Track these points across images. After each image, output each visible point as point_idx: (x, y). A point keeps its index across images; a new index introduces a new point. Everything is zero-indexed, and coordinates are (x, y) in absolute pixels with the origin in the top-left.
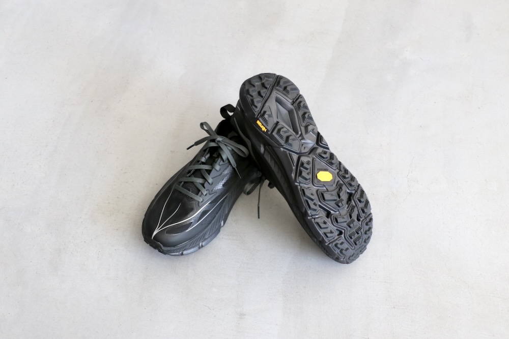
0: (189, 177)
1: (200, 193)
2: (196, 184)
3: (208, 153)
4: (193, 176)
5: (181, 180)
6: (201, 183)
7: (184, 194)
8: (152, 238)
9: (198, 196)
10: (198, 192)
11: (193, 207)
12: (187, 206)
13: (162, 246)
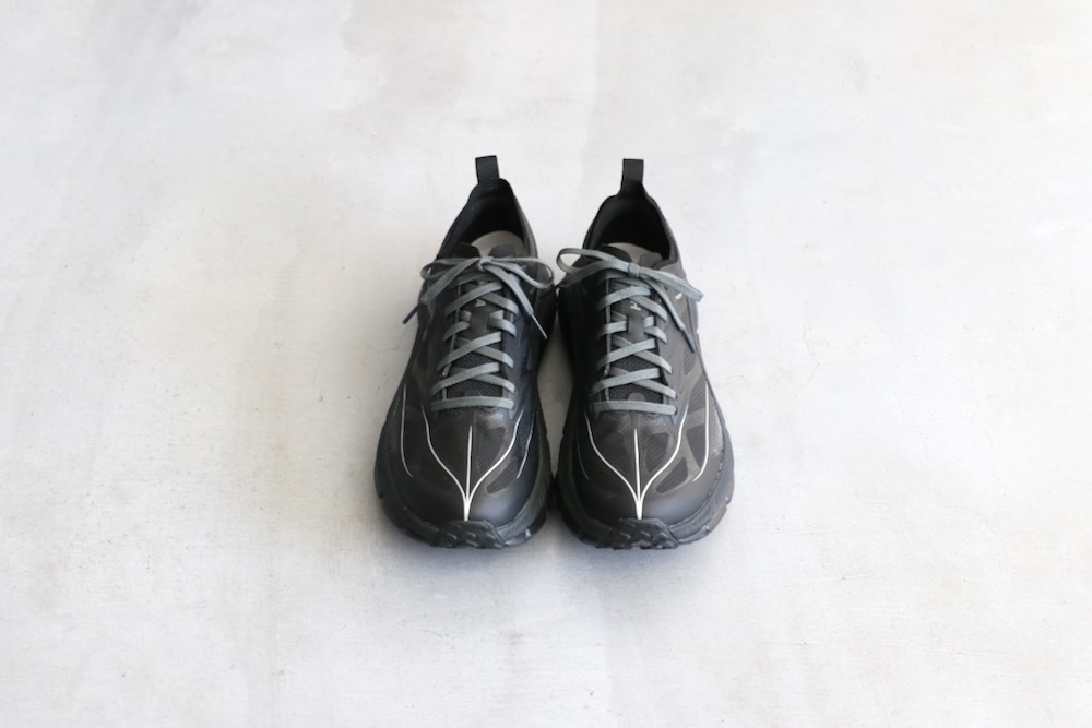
0: (449, 376)
1: (504, 392)
2: (480, 379)
5: (435, 390)
6: (492, 374)
7: (467, 407)
8: (466, 518)
9: (502, 399)
10: (499, 391)
11: (503, 424)
12: (490, 427)
13: (492, 527)
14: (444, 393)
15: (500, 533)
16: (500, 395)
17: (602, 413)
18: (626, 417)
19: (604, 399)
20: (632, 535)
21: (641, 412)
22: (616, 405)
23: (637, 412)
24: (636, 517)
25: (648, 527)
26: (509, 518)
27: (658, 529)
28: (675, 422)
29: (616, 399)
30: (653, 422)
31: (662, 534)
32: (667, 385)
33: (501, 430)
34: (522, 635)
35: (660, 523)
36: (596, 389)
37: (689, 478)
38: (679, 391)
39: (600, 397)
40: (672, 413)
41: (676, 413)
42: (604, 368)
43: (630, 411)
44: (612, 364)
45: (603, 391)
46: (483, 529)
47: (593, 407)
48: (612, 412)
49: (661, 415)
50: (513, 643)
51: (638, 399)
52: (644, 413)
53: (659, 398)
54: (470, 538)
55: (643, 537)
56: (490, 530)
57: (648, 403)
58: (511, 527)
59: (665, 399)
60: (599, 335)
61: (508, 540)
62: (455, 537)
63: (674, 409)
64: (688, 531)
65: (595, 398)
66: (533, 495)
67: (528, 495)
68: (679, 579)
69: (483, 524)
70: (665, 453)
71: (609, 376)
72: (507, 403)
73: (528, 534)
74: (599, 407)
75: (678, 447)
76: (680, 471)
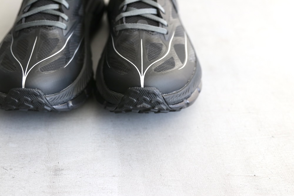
6: (55, 10)
7: (36, 26)
8: (23, 87)
9: (59, 22)
10: (57, 18)
11: (58, 37)
12: (49, 37)
13: (42, 94)
15: (48, 99)
16: (58, 20)
20: (137, 99)
21: (145, 30)
23: (143, 30)
24: (140, 86)
25: (148, 93)
26: (57, 91)
27: (155, 94)
28: (167, 38)
29: (130, 22)
30: (153, 37)
31: (158, 98)
32: (161, 17)
34: (62, 170)
35: (157, 92)
36: (118, 18)
37: (176, 67)
39: (120, 22)
40: (165, 32)
41: (167, 34)
42: (123, 7)
46: (36, 95)
47: (115, 28)
50: (56, 175)
51: (144, 23)
53: (157, 23)
54: (27, 101)
55: (145, 100)
56: (40, 96)
57: (150, 26)
58: (57, 96)
59: (160, 25)
61: (55, 105)
62: (17, 101)
64: (175, 99)
65: (117, 23)
66: (76, 82)
68: (169, 136)
69: (35, 91)
70: (160, 52)
71: (126, 11)
72: (62, 25)
75: (168, 51)
76: (170, 63)
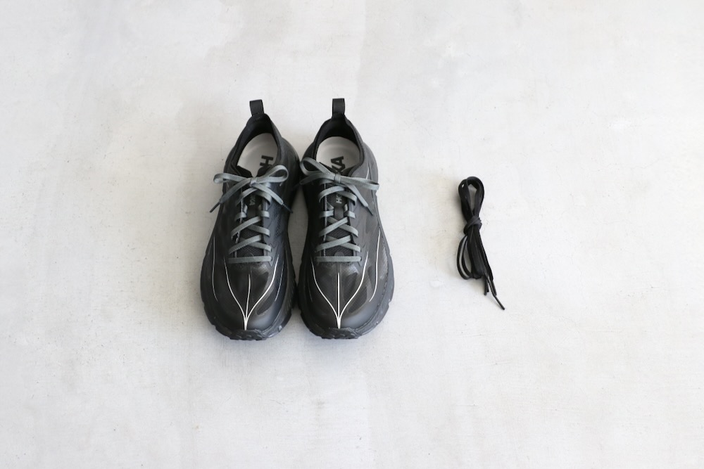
0: (239, 242)
1: (265, 252)
2: (253, 245)
3: (244, 206)
4: (242, 239)
5: (231, 251)
6: (258, 242)
7: (247, 263)
8: (246, 329)
9: (265, 257)
10: (262, 252)
11: (267, 270)
12: (260, 273)
13: (260, 332)
14: (236, 254)
15: (264, 334)
17: (321, 263)
18: (334, 266)
19: (323, 255)
22: (328, 259)
23: (339, 263)
24: (337, 327)
29: (329, 256)
30: (348, 267)
31: (352, 334)
32: (355, 244)
33: (267, 274)
36: (319, 249)
37: (367, 300)
38: (362, 247)
39: (320, 254)
40: (359, 260)
41: (361, 260)
42: (323, 237)
43: (336, 263)
44: (328, 234)
45: (322, 251)
46: (255, 333)
47: (316, 259)
48: (326, 263)
49: (353, 263)
52: (343, 263)
54: (249, 337)
57: (345, 257)
59: (355, 253)
60: (321, 217)
63: (360, 258)
65: (318, 254)
67: (280, 307)
69: (255, 331)
70: (355, 286)
72: (267, 258)
73: (280, 327)
74: (320, 259)
75: (362, 280)
